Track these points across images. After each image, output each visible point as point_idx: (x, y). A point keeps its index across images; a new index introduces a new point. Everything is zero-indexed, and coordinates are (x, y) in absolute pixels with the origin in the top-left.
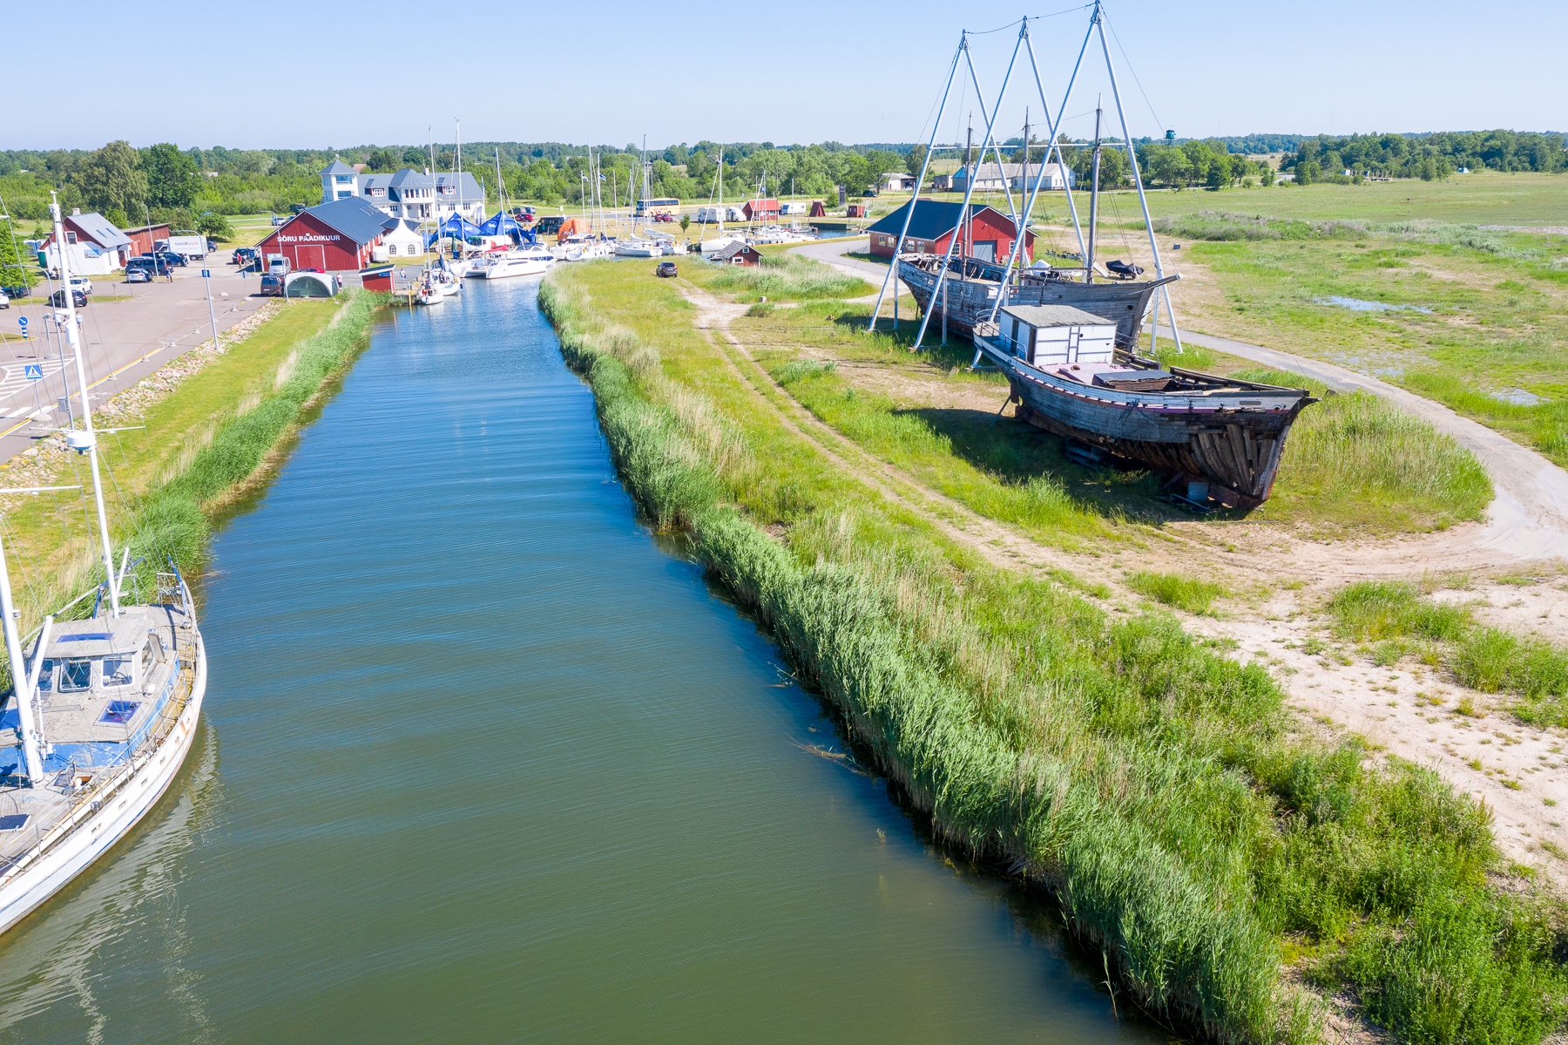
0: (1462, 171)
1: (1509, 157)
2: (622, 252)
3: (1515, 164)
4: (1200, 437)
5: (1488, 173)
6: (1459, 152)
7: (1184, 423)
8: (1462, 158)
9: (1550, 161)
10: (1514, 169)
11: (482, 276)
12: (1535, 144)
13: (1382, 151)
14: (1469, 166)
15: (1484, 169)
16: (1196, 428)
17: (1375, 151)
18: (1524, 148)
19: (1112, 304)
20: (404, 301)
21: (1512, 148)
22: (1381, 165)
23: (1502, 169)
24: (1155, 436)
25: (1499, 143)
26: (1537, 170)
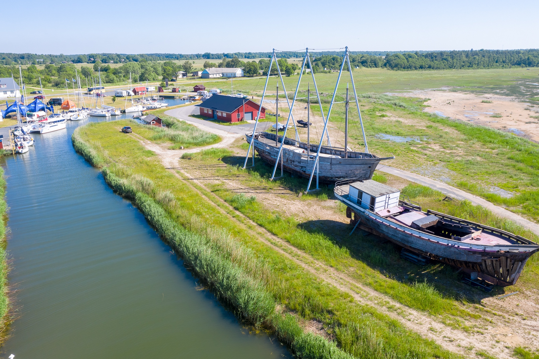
0: (356, 68)
1: (369, 63)
2: (93, 115)
3: (371, 65)
4: (487, 261)
5: (364, 68)
6: (354, 61)
7: (480, 255)
8: (356, 63)
9: (380, 65)
10: (371, 67)
11: (38, 133)
12: (375, 59)
13: (333, 61)
14: (358, 66)
15: (362, 67)
16: (486, 257)
17: (331, 61)
18: (372, 60)
19: (363, 166)
20: (11, 153)
21: (369, 60)
22: (333, 66)
23: (367, 67)
24: (464, 258)
25: (365, 58)
26: (377, 67)
